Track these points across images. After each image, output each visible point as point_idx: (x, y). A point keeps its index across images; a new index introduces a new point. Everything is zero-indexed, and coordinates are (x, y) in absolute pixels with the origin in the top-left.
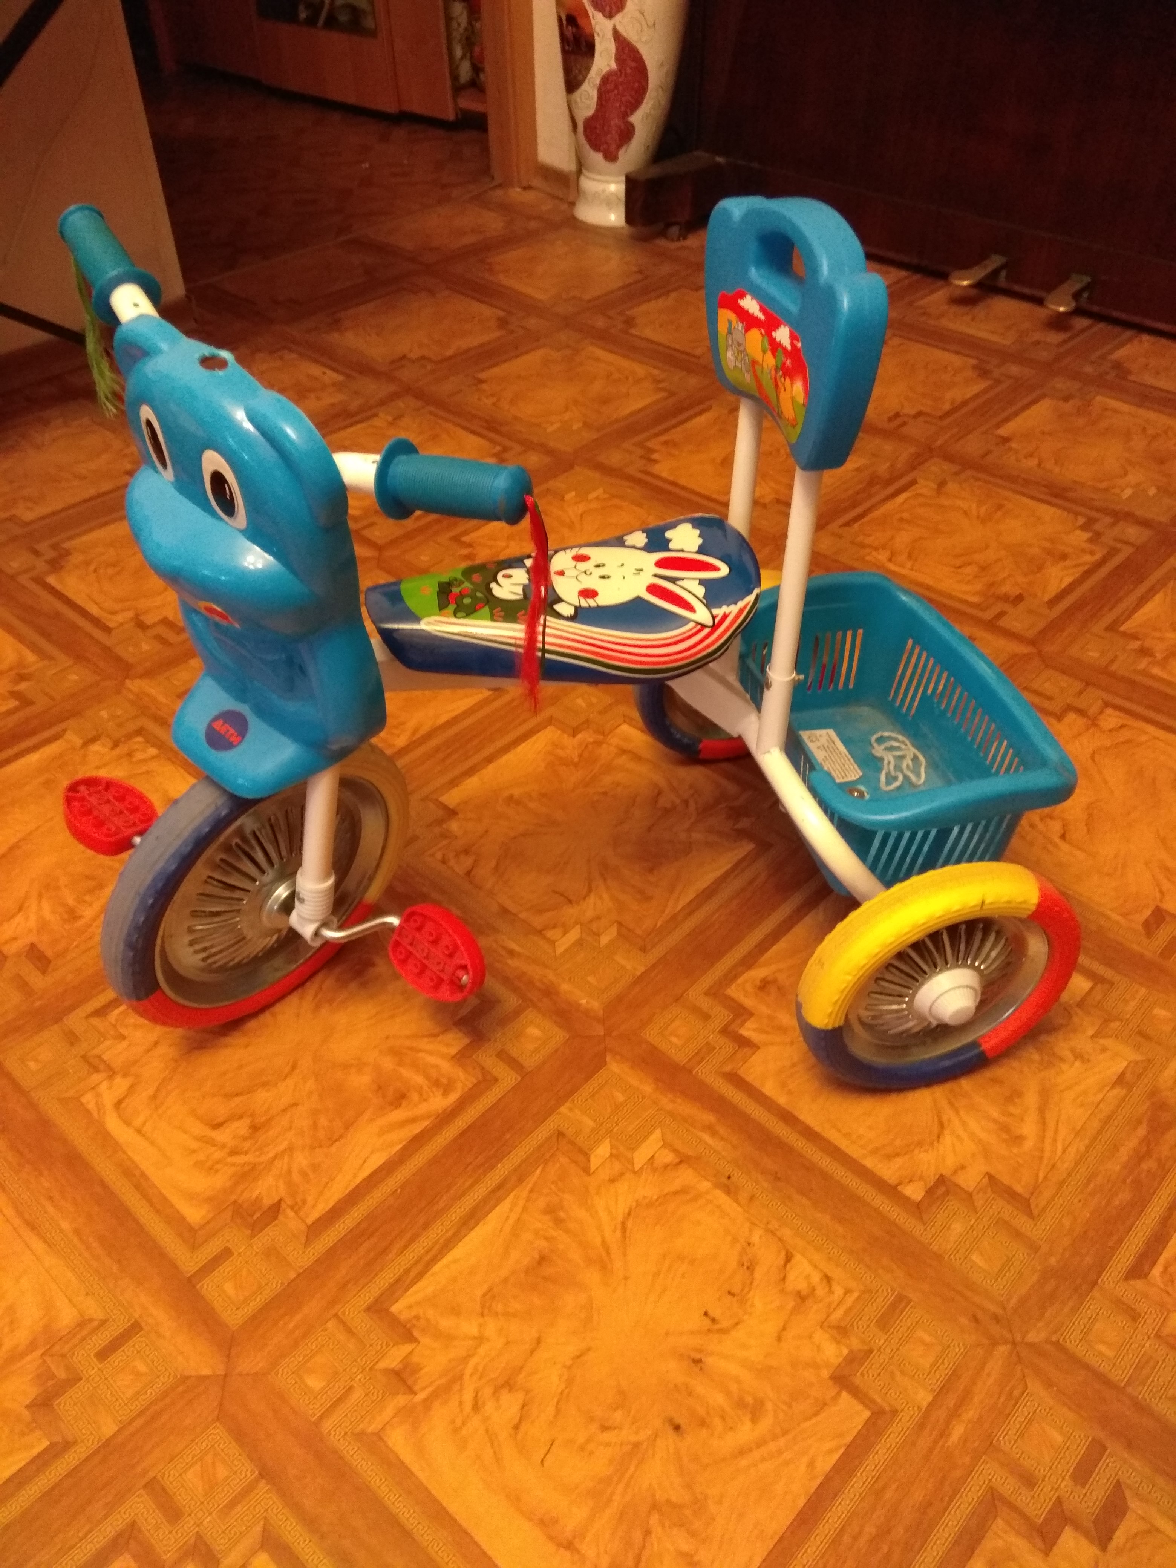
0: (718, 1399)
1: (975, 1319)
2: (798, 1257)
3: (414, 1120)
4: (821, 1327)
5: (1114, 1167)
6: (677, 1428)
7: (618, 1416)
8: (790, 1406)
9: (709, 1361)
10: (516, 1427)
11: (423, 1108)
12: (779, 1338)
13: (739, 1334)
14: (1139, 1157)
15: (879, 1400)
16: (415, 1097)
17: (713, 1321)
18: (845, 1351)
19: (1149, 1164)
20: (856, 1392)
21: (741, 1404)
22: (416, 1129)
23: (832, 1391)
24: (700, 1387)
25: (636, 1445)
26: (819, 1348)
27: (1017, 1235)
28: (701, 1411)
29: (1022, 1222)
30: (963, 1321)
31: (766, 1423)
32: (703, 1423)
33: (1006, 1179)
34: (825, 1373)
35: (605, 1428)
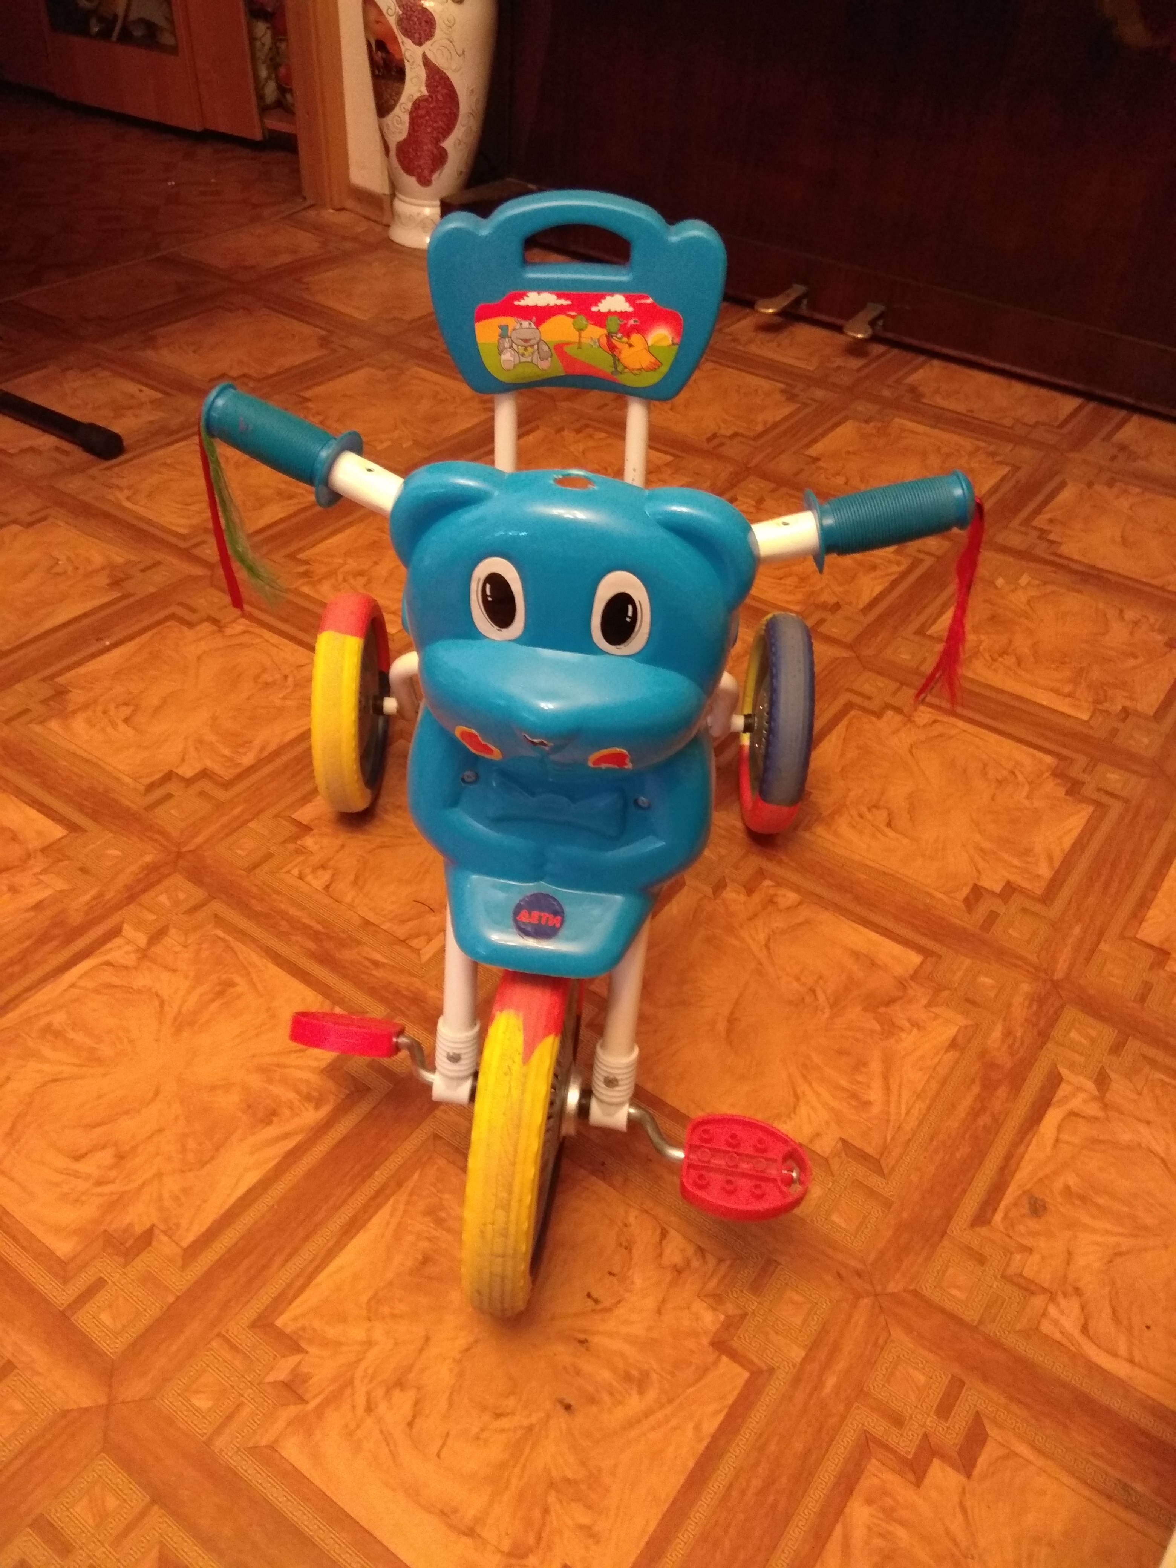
0: (606, 1375)
1: (840, 1276)
2: (672, 1233)
3: (286, 1136)
4: (698, 1296)
5: (953, 1124)
6: (568, 1407)
7: (511, 1402)
8: (673, 1374)
9: (596, 1340)
10: (410, 1424)
11: (295, 1123)
12: (659, 1312)
13: (621, 1311)
14: (975, 1113)
15: (756, 1360)
16: (286, 1112)
17: (596, 1301)
18: (722, 1317)
19: (985, 1120)
20: (734, 1355)
21: (627, 1378)
22: (290, 1144)
23: (711, 1358)
24: (587, 1366)
25: (530, 1428)
26: (698, 1317)
27: (872, 1193)
28: (590, 1389)
29: (874, 1181)
30: (828, 1278)
31: (652, 1395)
32: (592, 1400)
33: (858, 1143)
34: (705, 1341)
35: (498, 1416)
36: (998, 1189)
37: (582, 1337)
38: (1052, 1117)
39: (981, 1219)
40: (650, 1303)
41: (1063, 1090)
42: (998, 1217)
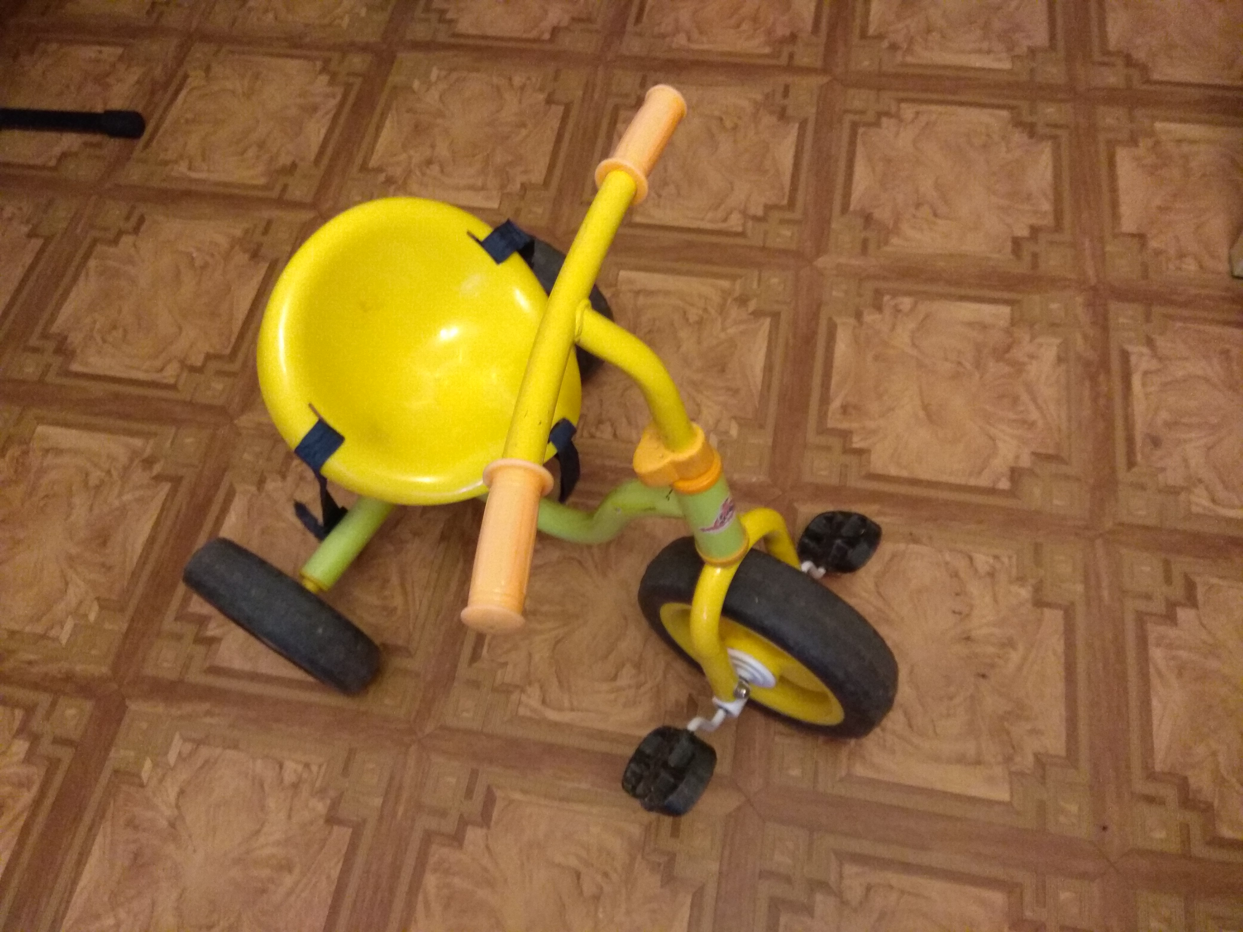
36: (1130, 440)
37: (965, 636)
38: (1136, 381)
39: (1131, 464)
40: (988, 599)
41: (1133, 359)
42: (1139, 458)
